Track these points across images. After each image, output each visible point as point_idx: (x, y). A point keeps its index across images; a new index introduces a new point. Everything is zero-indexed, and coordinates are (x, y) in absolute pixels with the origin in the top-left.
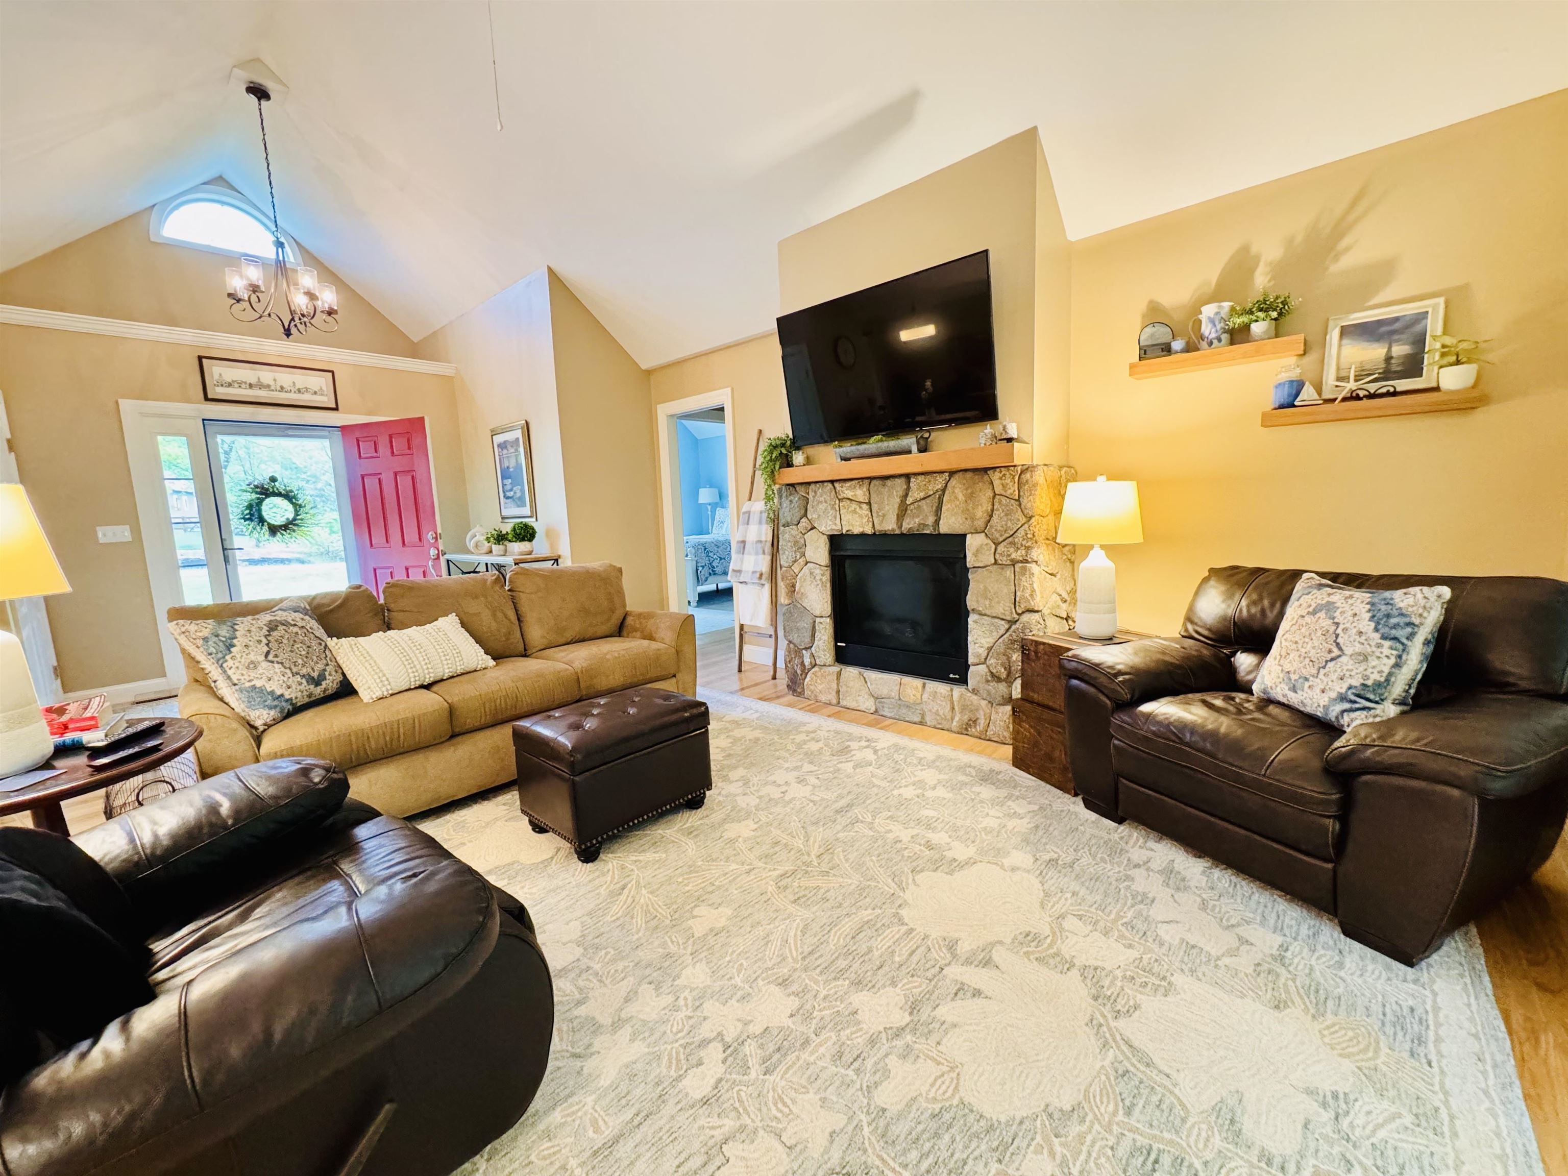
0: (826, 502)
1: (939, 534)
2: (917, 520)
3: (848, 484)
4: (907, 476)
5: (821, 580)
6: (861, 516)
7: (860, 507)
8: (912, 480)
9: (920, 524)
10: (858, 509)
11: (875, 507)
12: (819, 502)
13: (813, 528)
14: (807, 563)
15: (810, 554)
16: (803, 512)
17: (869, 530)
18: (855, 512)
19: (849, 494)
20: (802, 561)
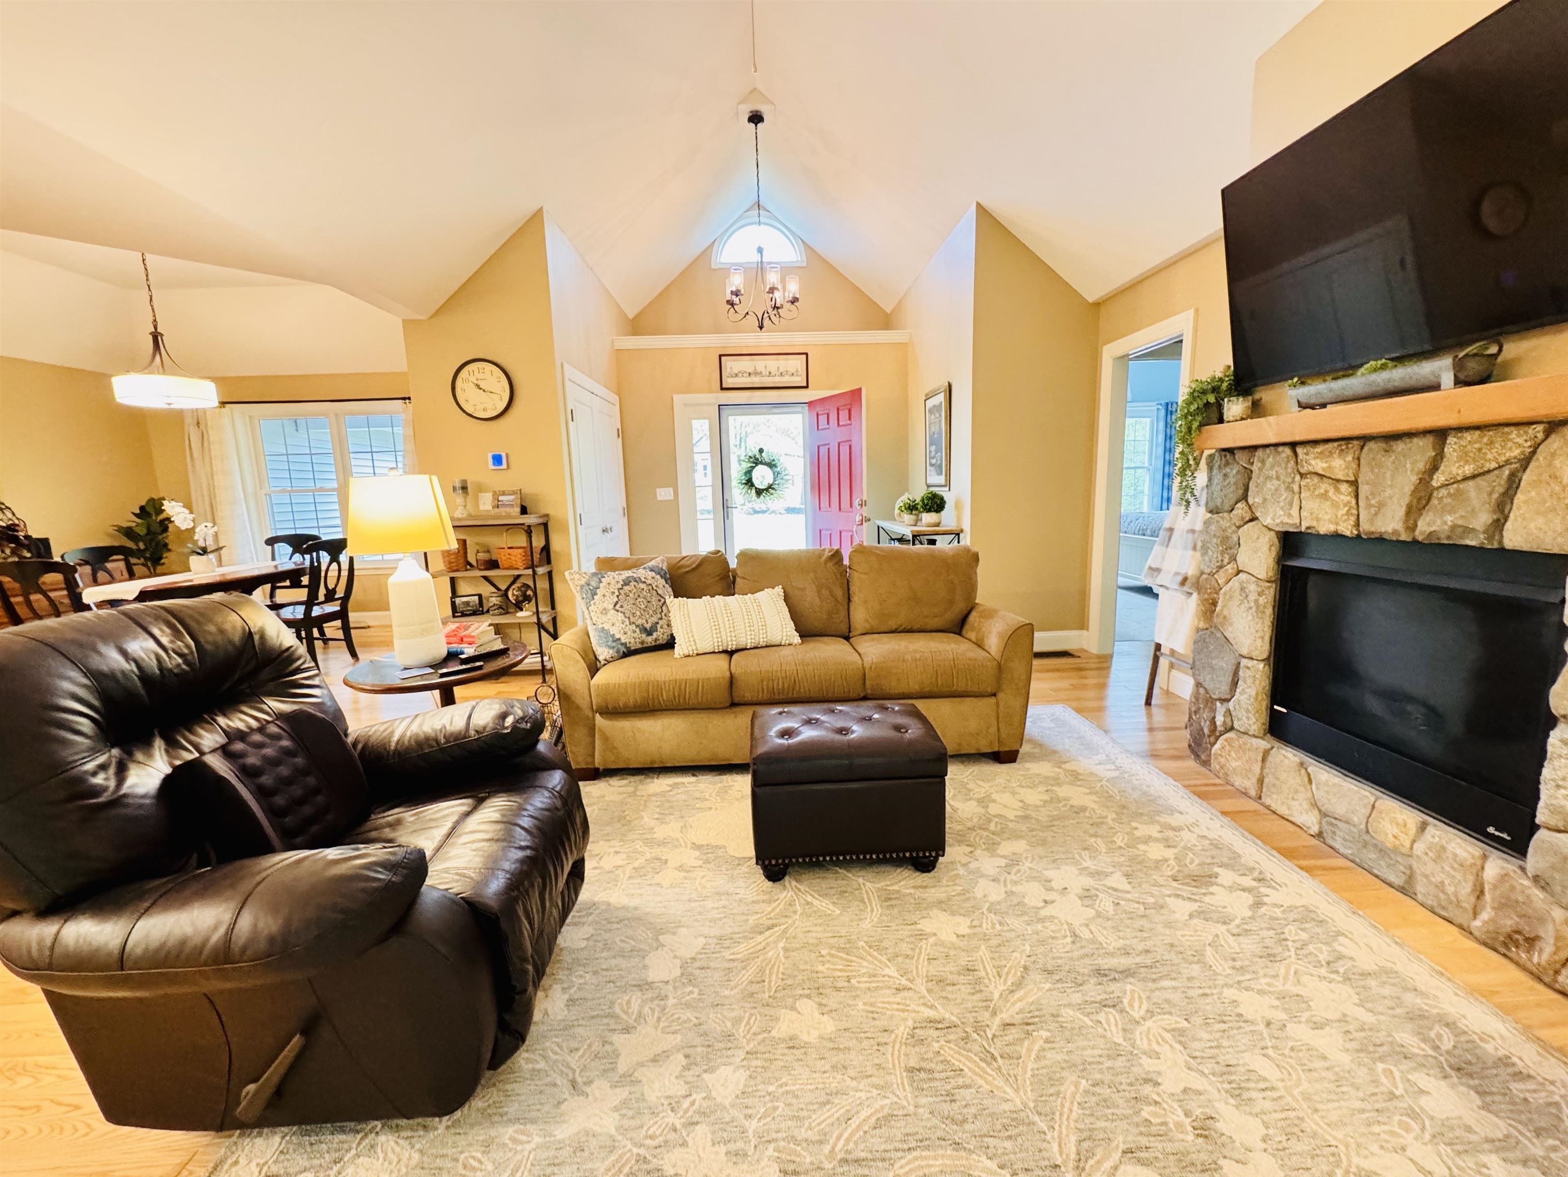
0: (1278, 478)
1: (1502, 550)
2: (1449, 519)
3: (1319, 449)
4: (1441, 434)
5: (1256, 601)
6: (1335, 505)
7: (1337, 490)
8: (1451, 440)
9: (1454, 527)
10: (1332, 491)
11: (1364, 490)
12: (1269, 478)
13: (1253, 519)
14: (1239, 572)
15: (1244, 558)
16: (1241, 492)
17: (1347, 529)
18: (1324, 496)
19: (1319, 465)
20: (1230, 568)
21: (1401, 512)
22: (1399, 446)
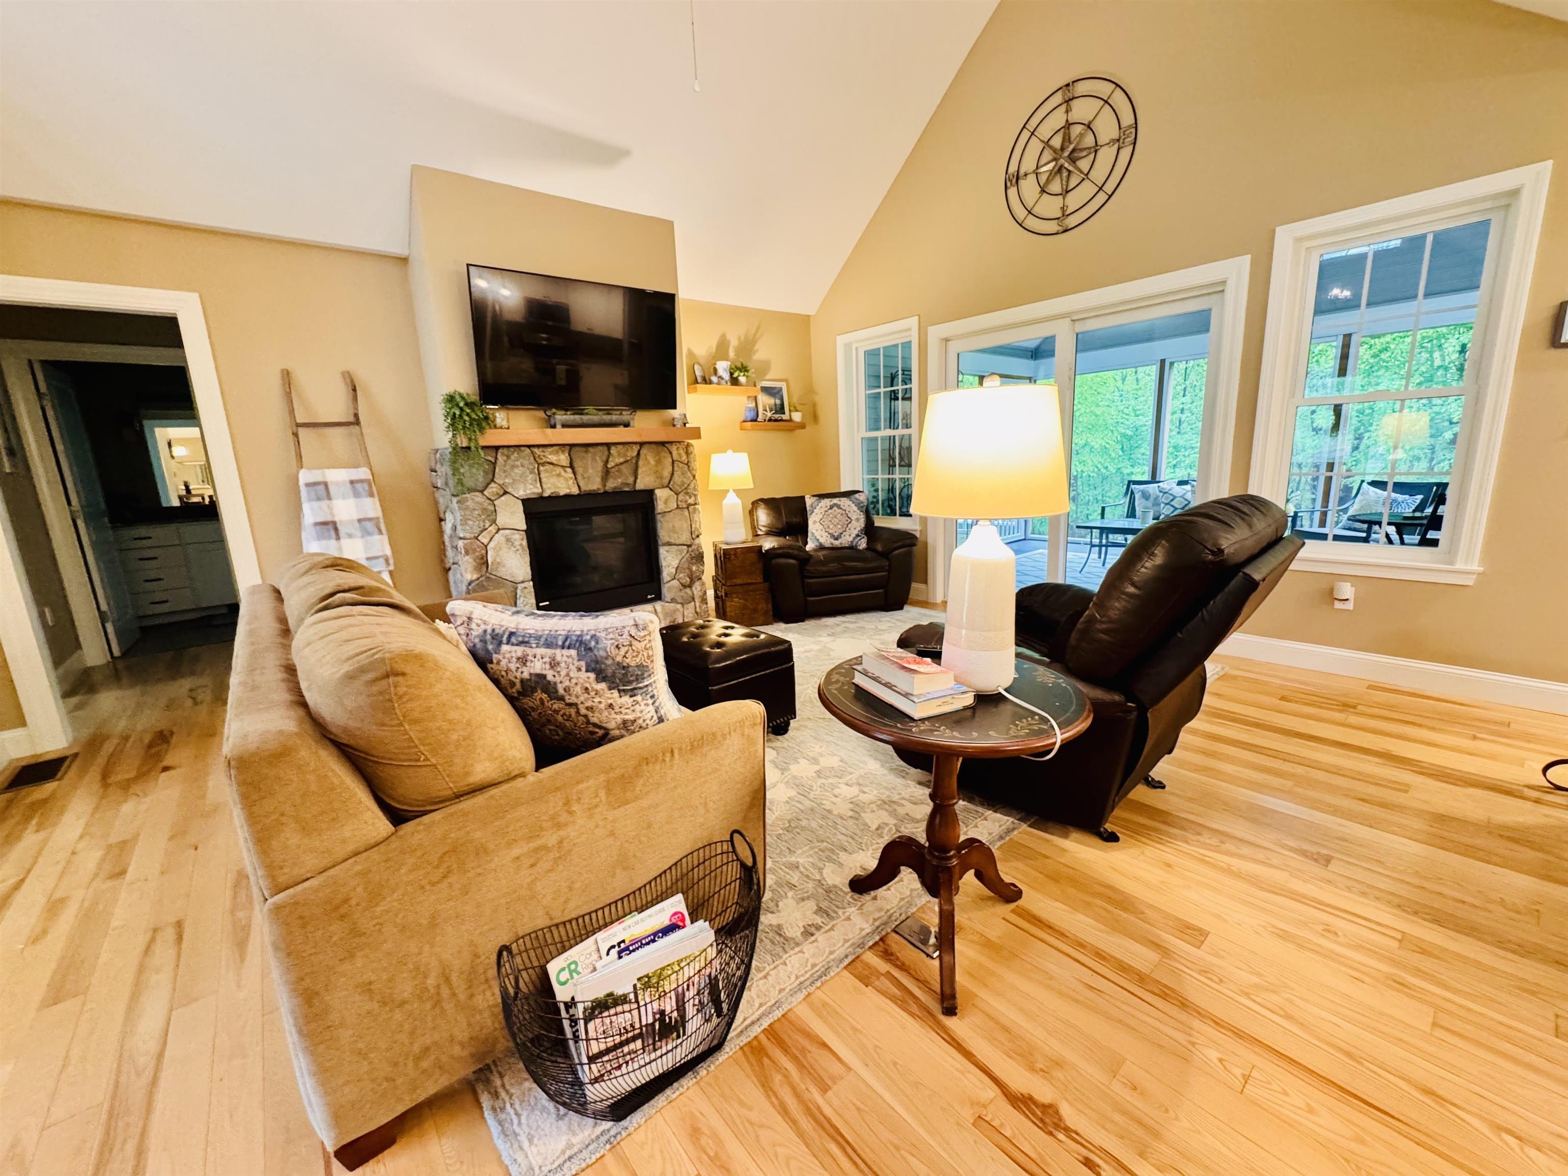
0: (522, 466)
1: (635, 491)
2: (620, 480)
3: (550, 449)
4: (608, 445)
5: (521, 545)
6: (566, 480)
7: (565, 471)
8: (613, 448)
9: (622, 483)
11: (579, 470)
12: (513, 467)
13: (506, 493)
14: (499, 529)
15: (503, 519)
16: (490, 476)
17: (575, 491)
18: (559, 475)
20: (493, 529)
21: (598, 480)
22: (591, 449)
